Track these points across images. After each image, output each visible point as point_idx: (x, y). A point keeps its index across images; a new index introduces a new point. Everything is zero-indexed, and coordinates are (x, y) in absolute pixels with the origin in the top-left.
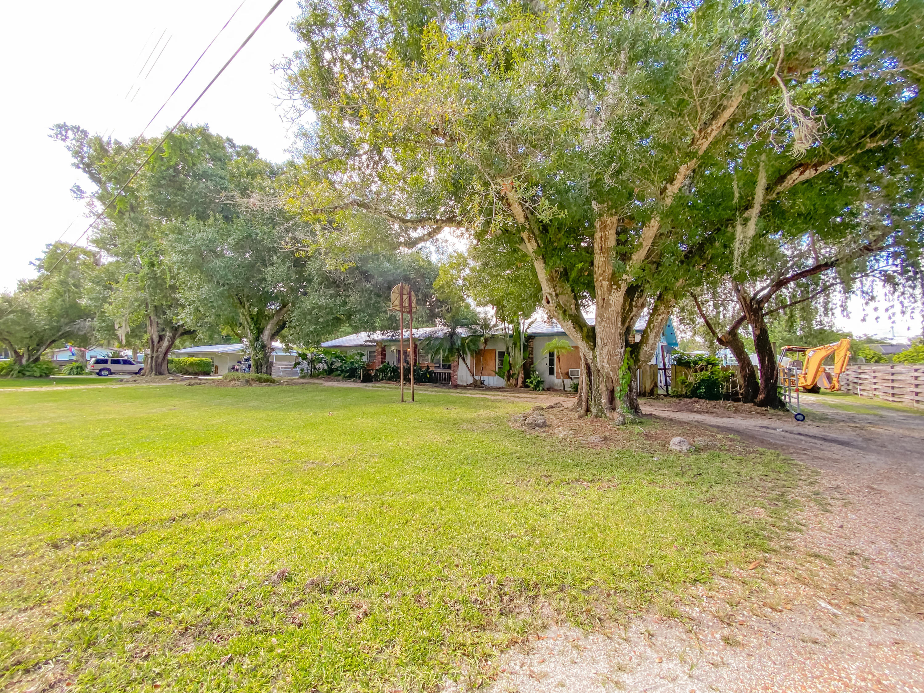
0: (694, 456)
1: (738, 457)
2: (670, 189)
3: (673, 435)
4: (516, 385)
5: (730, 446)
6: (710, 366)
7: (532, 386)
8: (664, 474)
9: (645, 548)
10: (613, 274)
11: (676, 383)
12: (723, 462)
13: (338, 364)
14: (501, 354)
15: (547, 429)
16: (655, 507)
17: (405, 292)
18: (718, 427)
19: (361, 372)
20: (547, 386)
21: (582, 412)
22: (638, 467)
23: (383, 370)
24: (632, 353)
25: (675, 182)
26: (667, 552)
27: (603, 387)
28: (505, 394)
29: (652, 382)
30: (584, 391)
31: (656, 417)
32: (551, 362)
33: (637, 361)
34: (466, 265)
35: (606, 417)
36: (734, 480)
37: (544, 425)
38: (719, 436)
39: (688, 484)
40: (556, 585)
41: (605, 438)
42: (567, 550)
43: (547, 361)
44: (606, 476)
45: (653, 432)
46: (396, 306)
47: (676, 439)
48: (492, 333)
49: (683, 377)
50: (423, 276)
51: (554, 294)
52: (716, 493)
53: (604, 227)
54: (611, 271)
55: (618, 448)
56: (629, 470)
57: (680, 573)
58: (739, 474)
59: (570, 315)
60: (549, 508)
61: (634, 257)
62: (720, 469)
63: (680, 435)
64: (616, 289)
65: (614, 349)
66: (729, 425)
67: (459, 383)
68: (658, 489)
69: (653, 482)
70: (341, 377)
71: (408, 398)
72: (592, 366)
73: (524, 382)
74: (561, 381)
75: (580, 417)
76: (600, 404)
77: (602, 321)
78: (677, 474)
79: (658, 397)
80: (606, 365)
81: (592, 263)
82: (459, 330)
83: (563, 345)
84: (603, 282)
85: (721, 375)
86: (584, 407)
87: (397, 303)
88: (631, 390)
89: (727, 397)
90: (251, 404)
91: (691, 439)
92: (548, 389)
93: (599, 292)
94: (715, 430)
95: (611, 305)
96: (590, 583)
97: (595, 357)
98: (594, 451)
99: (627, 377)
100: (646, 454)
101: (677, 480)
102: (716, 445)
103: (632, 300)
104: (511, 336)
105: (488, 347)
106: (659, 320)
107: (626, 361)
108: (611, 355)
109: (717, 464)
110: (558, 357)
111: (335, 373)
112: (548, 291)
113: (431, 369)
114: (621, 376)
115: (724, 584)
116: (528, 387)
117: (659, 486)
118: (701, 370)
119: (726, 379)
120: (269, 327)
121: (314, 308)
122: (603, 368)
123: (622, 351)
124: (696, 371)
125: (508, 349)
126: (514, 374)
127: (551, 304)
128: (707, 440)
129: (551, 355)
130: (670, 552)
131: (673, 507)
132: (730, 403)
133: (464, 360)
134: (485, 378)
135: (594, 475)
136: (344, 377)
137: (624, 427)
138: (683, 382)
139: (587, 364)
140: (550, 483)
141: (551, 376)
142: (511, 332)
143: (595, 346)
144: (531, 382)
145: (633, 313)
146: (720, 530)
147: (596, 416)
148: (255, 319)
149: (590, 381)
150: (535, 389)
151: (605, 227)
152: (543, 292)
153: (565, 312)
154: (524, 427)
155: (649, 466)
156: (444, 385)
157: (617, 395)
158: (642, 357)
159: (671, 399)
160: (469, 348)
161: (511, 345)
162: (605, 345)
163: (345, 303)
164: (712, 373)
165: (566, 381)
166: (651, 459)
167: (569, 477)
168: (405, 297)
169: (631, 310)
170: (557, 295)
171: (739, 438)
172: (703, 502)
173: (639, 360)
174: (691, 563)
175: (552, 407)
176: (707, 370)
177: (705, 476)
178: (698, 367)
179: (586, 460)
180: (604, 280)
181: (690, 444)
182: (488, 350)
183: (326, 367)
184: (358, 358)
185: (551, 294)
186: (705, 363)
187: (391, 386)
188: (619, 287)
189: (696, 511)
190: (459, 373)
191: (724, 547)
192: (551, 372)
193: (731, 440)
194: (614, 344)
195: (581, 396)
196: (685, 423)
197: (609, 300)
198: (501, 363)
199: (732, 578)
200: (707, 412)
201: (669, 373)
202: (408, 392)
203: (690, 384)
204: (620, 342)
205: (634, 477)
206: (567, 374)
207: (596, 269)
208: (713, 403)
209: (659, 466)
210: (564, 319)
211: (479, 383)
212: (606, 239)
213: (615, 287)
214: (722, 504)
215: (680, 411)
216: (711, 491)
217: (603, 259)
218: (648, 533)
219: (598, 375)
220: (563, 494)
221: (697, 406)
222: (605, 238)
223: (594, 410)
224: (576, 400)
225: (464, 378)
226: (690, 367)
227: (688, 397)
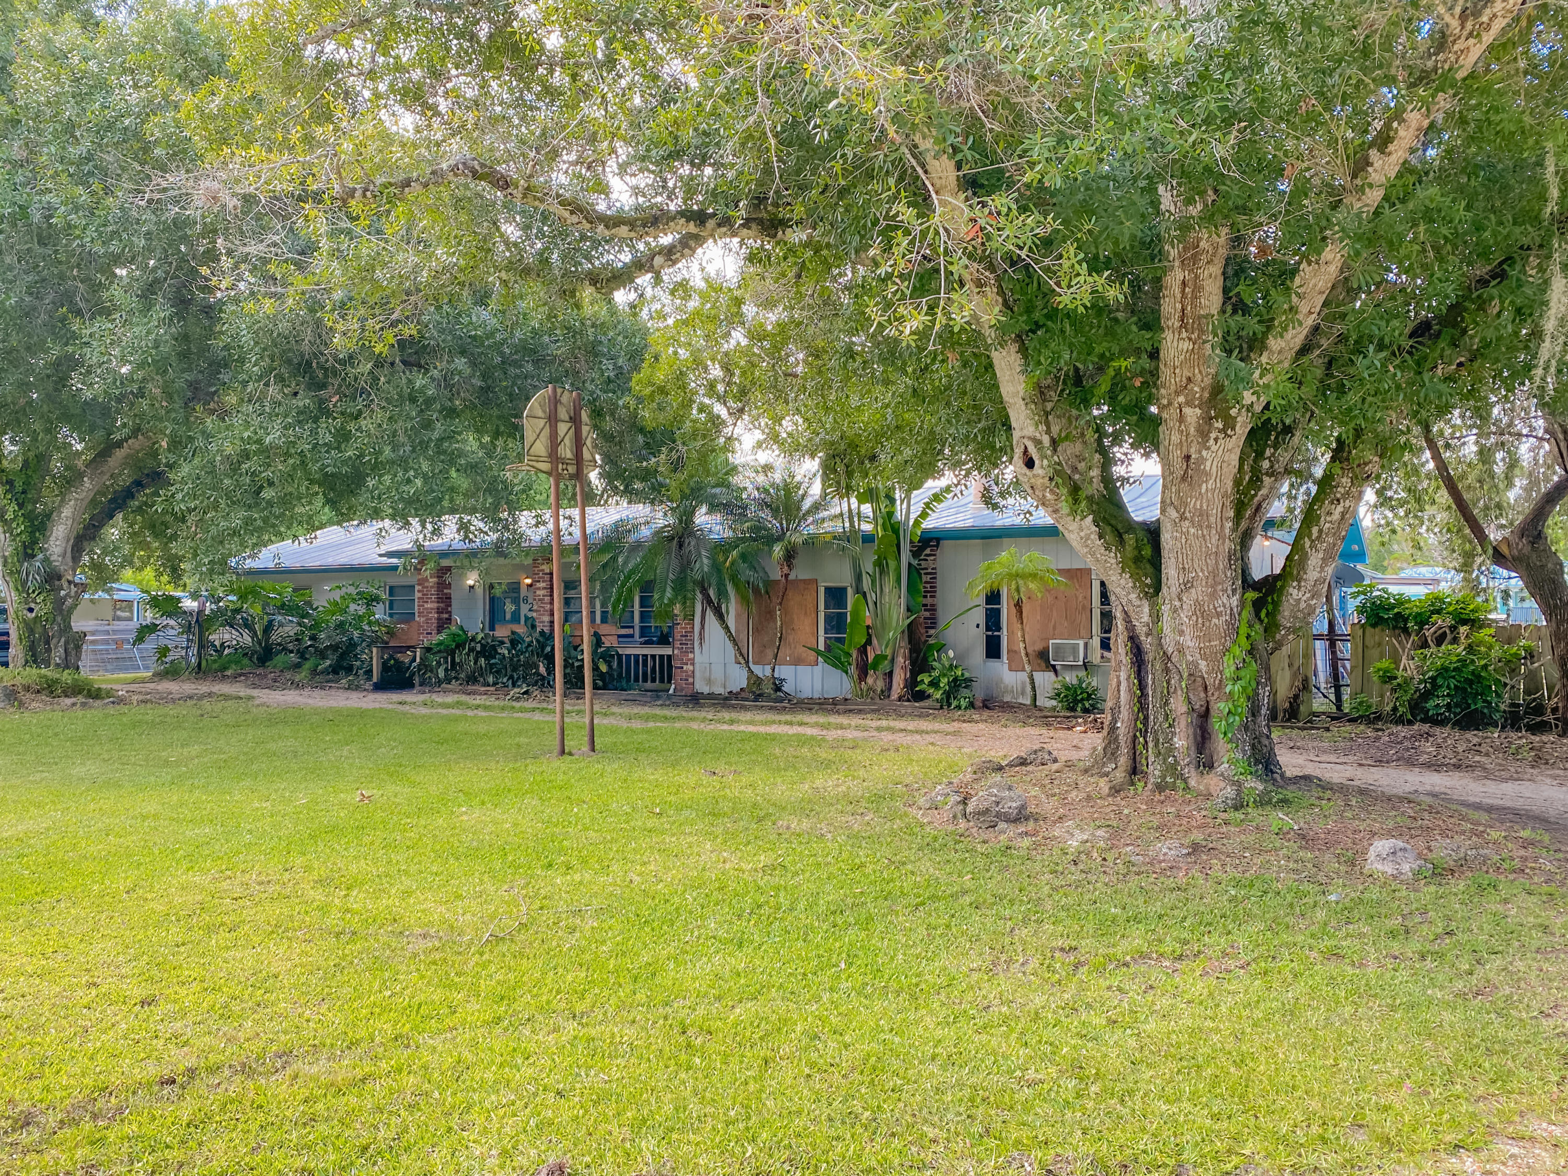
0: (1432, 888)
1: (1545, 888)
2: (1378, 164)
3: (1374, 834)
4: (886, 692)
5: (1524, 859)
6: (1463, 629)
7: (938, 695)
8: (1361, 935)
9: (1343, 1092)
10: (1217, 390)
11: (1365, 678)
12: (1506, 901)
13: (288, 628)
14: (836, 596)
15: (1031, 825)
16: (1349, 1010)
17: (563, 414)
18: (1490, 809)
19: (375, 658)
20: (979, 693)
21: (1120, 775)
22: (1291, 920)
23: (450, 651)
24: (1258, 605)
25: (1391, 147)
26: (1390, 1098)
27: (1178, 705)
28: (855, 720)
29: (1294, 676)
30: (1125, 714)
31: (1325, 786)
32: (993, 620)
33: (1271, 628)
34: (735, 318)
35: (1187, 788)
36: (1535, 944)
37: (1020, 817)
38: (1494, 834)
39: (1423, 958)
40: (1165, 1165)
41: (1195, 848)
42: (1168, 1101)
43: (979, 616)
44: (1216, 942)
45: (1319, 827)
46: (538, 459)
47: (1381, 846)
48: (809, 529)
49: (1385, 664)
50: (593, 351)
51: (1046, 440)
52: (1491, 975)
53: (1191, 259)
54: (1208, 381)
55: (1233, 873)
56: (1270, 928)
57: (1425, 1133)
58: (1545, 929)
59: (1090, 499)
60: (1099, 1021)
61: (1274, 343)
62: (1499, 919)
63: (1390, 834)
64: (1223, 430)
65: (1213, 596)
66: (1518, 804)
67: (701, 687)
68: (1350, 970)
69: (1335, 955)
70: (302, 675)
71: (577, 741)
72: (1147, 643)
73: (912, 683)
74: (1023, 676)
75: (1116, 790)
76: (1171, 750)
77: (1183, 518)
78: (1392, 934)
79: (1311, 722)
80: (1189, 641)
81: (1154, 355)
82: (702, 518)
83: (1031, 568)
84: (1187, 411)
85: (1496, 653)
86: (1124, 761)
87: (540, 448)
88: (1254, 712)
89: (1513, 720)
90: (78, 771)
91: (1421, 844)
92: (987, 704)
93: (1175, 438)
94: (1484, 817)
95: (1208, 474)
96: (1235, 1160)
97: (1156, 617)
98: (1170, 883)
99: (1247, 674)
100: (1305, 887)
101: (1396, 947)
102: (1486, 859)
103: (1260, 455)
104: (868, 539)
105: (800, 573)
106: (1336, 516)
107: (1244, 630)
108: (1202, 613)
109: (1493, 907)
110: (1018, 605)
111: (280, 659)
112: (1030, 431)
113: (608, 642)
114: (1229, 671)
115: (1515, 1150)
116: (920, 696)
117: (1353, 964)
118: (1440, 640)
119: (1511, 665)
120: (67, 512)
121: (246, 455)
122: (1181, 651)
123: (1235, 601)
124: (1425, 645)
125: (859, 578)
126: (879, 658)
127: (1037, 470)
128: (1464, 845)
129: (993, 597)
130: (1399, 1099)
131: (1393, 1008)
132: (1521, 739)
133: (721, 617)
134: (783, 672)
135: (1185, 942)
136: (314, 672)
137: (1239, 815)
138: (1387, 678)
139: (1133, 639)
140: (1077, 966)
141: (993, 664)
142: (867, 527)
143: (1157, 587)
144: (934, 684)
145: (1263, 492)
146: (1505, 1052)
147: (1160, 788)
148: (19, 485)
149: (1142, 686)
150: (946, 702)
151: (1195, 258)
152: (1016, 434)
153: (1075, 490)
154: (962, 824)
155: (1320, 915)
156: (657, 694)
157: (1217, 725)
158: (1285, 616)
159: (1349, 727)
160: (734, 579)
161: (868, 566)
162: (1187, 586)
163: (343, 436)
164: (1470, 649)
165: (1038, 676)
166: (1321, 899)
167: (1122, 949)
168: (563, 428)
169: (1256, 481)
170: (1054, 443)
171: (1546, 838)
172: (1462, 995)
173: (1277, 626)
174: (1446, 1117)
175: (1023, 762)
176: (1455, 640)
177: (1461, 937)
178: (1429, 632)
179: (1158, 907)
180: (1189, 403)
181: (1420, 856)
182: (797, 581)
183: (247, 639)
184: (362, 610)
185: (1038, 442)
186: (1449, 621)
187: (479, 700)
188: (1230, 423)
189: (1447, 1016)
190: (699, 657)
191: (1515, 1085)
192: (993, 650)
193: (1526, 844)
194: (1214, 581)
195: (1113, 729)
196: (1401, 799)
197: (1201, 460)
198: (836, 623)
199: (1532, 1139)
200: (1457, 767)
201: (1345, 650)
202: (578, 722)
203: (1407, 681)
204: (1228, 576)
205: (1287, 945)
206: (1043, 655)
207: (1165, 373)
208: (1473, 737)
209: (1346, 914)
210: (1073, 513)
211: (768, 689)
212: (1198, 288)
213: (1219, 425)
214: (1509, 997)
215: (1379, 762)
216: (1480, 971)
217: (1186, 345)
218: (1343, 1064)
219: (1167, 670)
220: (1120, 989)
221: (1428, 747)
222: (1191, 288)
223: (1155, 771)
224: (1095, 740)
225: (717, 673)
226: (1406, 631)
227: (1400, 721)
